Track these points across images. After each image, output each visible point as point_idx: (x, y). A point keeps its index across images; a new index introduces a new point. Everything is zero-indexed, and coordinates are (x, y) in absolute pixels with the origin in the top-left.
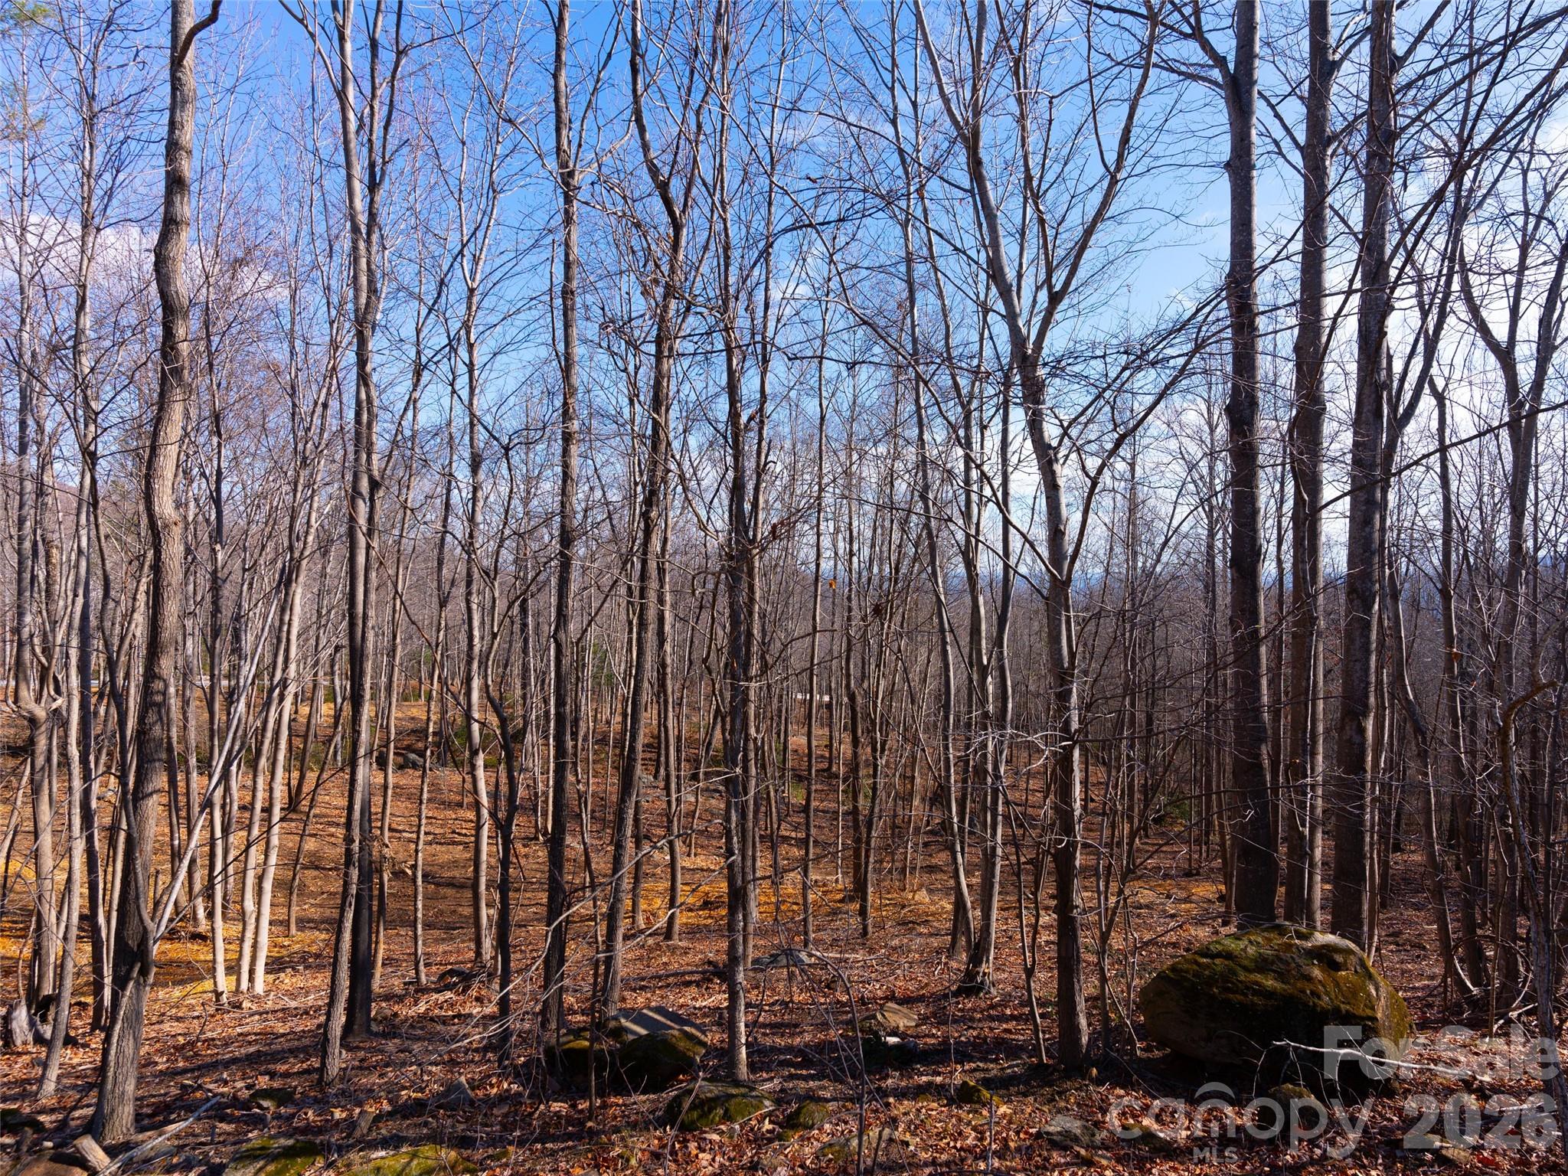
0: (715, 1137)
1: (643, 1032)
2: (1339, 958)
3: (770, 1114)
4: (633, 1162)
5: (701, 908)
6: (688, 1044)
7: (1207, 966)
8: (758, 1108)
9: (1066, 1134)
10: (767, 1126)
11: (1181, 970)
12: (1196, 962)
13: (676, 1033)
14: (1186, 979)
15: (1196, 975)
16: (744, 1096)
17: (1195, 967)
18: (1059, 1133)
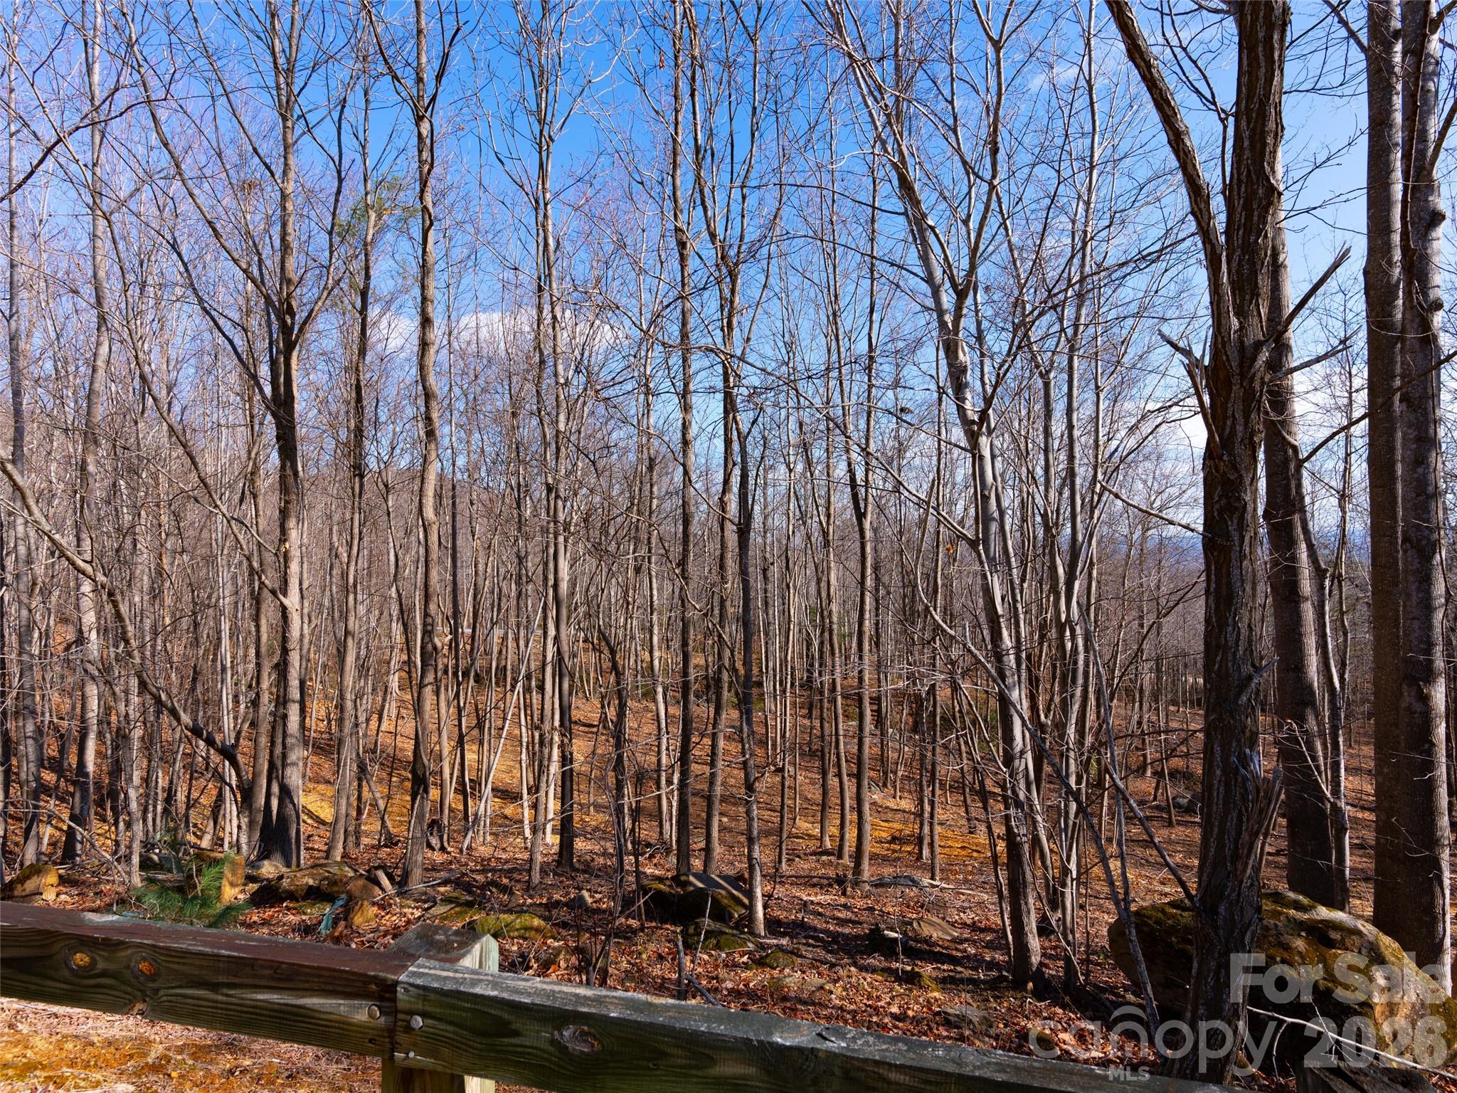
0: (706, 957)
1: (701, 885)
2: (1335, 935)
3: (750, 953)
4: (644, 956)
5: (889, 842)
6: (731, 903)
7: (1174, 916)
8: (741, 946)
9: (962, 1018)
10: (745, 959)
11: (1144, 916)
12: (1163, 911)
13: (723, 892)
14: (1147, 925)
15: (1158, 922)
16: (733, 935)
17: (1160, 915)
18: (957, 1016)
